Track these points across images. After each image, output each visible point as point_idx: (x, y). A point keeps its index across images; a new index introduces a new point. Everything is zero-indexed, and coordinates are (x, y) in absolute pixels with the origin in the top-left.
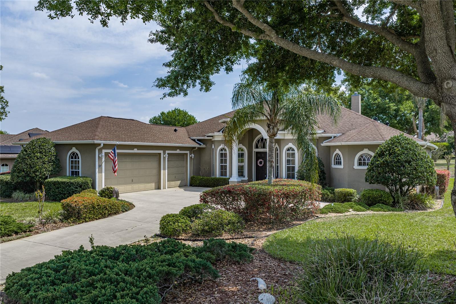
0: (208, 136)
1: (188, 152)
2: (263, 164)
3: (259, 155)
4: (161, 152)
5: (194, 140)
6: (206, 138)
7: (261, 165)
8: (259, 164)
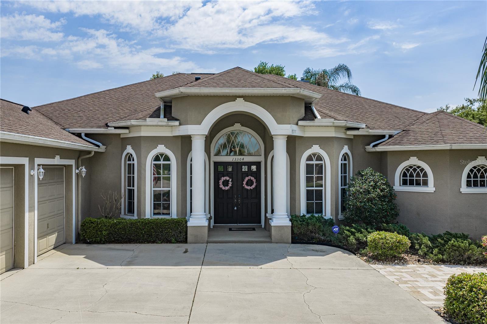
0: (115, 128)
1: (72, 162)
2: (230, 185)
3: (221, 169)
4: (24, 161)
5: (79, 135)
6: (111, 131)
7: (227, 188)
8: (221, 186)
